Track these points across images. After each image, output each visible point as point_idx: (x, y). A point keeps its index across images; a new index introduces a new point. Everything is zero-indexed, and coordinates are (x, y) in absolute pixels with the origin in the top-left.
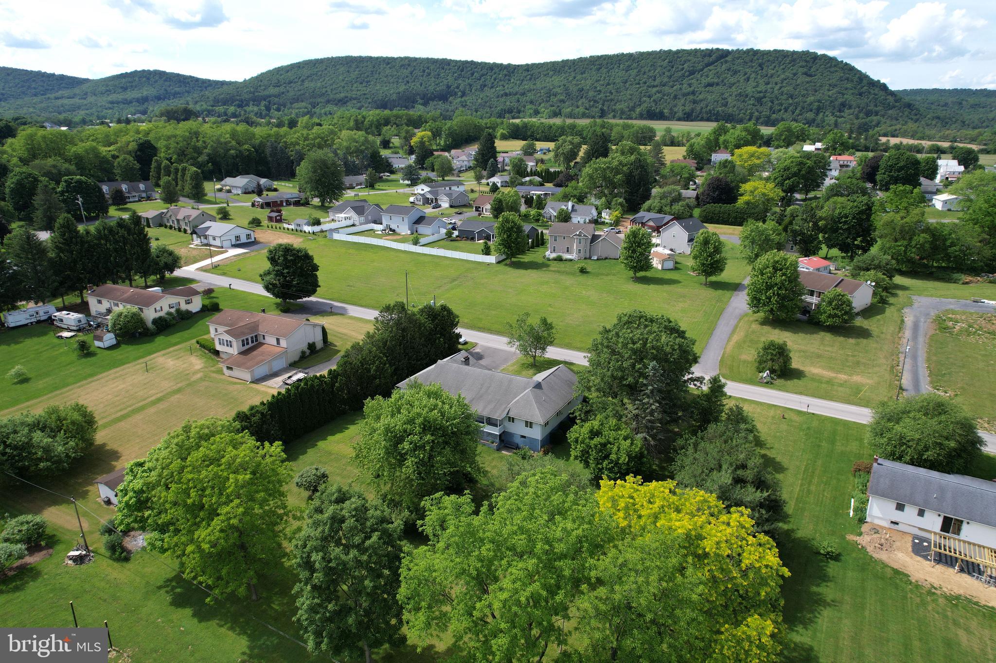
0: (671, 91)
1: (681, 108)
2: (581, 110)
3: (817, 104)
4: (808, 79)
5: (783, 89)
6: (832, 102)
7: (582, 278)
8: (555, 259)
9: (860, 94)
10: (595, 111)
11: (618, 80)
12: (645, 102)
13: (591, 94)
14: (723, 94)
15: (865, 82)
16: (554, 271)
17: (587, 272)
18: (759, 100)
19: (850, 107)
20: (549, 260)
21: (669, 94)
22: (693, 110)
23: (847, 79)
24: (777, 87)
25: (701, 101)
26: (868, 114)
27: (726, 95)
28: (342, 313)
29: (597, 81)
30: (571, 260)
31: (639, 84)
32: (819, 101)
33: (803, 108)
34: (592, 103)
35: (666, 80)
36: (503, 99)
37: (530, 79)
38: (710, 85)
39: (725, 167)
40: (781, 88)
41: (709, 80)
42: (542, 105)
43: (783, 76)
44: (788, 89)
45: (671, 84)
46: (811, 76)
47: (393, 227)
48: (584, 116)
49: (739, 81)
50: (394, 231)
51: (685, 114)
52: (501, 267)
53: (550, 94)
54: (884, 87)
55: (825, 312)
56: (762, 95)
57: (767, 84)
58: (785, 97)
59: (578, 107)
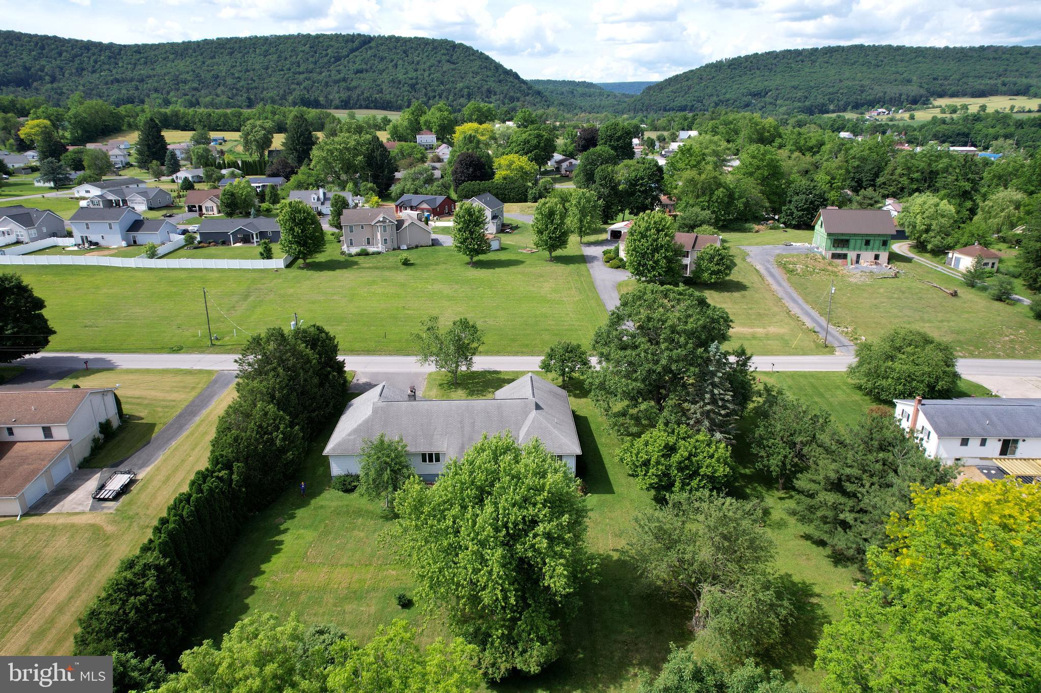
0: (320, 77)
1: (337, 96)
2: (224, 98)
3: (466, 90)
4: (453, 66)
5: (432, 76)
6: (479, 88)
7: (410, 271)
8: (359, 254)
9: (500, 81)
10: (241, 99)
11: (257, 66)
12: (294, 90)
13: (229, 81)
14: (375, 81)
15: (500, 70)
16: (370, 268)
17: (412, 264)
18: (413, 87)
19: (495, 94)
20: (350, 255)
21: (319, 81)
22: (349, 97)
23: (486, 67)
24: (426, 74)
25: (356, 88)
26: (512, 99)
27: (379, 82)
28: (108, 367)
29: (233, 67)
30: (379, 253)
31: (282, 70)
32: (468, 88)
33: (455, 94)
34: (234, 91)
35: (311, 66)
36: (116, 86)
37: (146, 63)
38: (360, 71)
39: (471, 142)
40: (430, 75)
41: (356, 66)
42: (172, 94)
43: (428, 64)
44: (437, 75)
45: (318, 70)
46: (454, 63)
47: (94, 238)
48: (228, 105)
49: (387, 68)
50: (96, 244)
51: (342, 101)
52: (294, 272)
53: (178, 81)
54: (516, 76)
55: (707, 269)
56: (414, 81)
57: (416, 70)
58: (435, 83)
59: (217, 96)
